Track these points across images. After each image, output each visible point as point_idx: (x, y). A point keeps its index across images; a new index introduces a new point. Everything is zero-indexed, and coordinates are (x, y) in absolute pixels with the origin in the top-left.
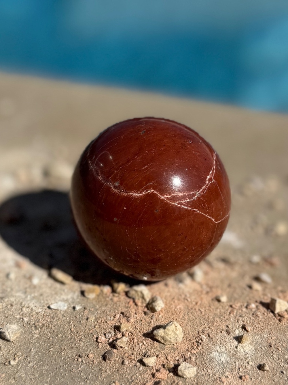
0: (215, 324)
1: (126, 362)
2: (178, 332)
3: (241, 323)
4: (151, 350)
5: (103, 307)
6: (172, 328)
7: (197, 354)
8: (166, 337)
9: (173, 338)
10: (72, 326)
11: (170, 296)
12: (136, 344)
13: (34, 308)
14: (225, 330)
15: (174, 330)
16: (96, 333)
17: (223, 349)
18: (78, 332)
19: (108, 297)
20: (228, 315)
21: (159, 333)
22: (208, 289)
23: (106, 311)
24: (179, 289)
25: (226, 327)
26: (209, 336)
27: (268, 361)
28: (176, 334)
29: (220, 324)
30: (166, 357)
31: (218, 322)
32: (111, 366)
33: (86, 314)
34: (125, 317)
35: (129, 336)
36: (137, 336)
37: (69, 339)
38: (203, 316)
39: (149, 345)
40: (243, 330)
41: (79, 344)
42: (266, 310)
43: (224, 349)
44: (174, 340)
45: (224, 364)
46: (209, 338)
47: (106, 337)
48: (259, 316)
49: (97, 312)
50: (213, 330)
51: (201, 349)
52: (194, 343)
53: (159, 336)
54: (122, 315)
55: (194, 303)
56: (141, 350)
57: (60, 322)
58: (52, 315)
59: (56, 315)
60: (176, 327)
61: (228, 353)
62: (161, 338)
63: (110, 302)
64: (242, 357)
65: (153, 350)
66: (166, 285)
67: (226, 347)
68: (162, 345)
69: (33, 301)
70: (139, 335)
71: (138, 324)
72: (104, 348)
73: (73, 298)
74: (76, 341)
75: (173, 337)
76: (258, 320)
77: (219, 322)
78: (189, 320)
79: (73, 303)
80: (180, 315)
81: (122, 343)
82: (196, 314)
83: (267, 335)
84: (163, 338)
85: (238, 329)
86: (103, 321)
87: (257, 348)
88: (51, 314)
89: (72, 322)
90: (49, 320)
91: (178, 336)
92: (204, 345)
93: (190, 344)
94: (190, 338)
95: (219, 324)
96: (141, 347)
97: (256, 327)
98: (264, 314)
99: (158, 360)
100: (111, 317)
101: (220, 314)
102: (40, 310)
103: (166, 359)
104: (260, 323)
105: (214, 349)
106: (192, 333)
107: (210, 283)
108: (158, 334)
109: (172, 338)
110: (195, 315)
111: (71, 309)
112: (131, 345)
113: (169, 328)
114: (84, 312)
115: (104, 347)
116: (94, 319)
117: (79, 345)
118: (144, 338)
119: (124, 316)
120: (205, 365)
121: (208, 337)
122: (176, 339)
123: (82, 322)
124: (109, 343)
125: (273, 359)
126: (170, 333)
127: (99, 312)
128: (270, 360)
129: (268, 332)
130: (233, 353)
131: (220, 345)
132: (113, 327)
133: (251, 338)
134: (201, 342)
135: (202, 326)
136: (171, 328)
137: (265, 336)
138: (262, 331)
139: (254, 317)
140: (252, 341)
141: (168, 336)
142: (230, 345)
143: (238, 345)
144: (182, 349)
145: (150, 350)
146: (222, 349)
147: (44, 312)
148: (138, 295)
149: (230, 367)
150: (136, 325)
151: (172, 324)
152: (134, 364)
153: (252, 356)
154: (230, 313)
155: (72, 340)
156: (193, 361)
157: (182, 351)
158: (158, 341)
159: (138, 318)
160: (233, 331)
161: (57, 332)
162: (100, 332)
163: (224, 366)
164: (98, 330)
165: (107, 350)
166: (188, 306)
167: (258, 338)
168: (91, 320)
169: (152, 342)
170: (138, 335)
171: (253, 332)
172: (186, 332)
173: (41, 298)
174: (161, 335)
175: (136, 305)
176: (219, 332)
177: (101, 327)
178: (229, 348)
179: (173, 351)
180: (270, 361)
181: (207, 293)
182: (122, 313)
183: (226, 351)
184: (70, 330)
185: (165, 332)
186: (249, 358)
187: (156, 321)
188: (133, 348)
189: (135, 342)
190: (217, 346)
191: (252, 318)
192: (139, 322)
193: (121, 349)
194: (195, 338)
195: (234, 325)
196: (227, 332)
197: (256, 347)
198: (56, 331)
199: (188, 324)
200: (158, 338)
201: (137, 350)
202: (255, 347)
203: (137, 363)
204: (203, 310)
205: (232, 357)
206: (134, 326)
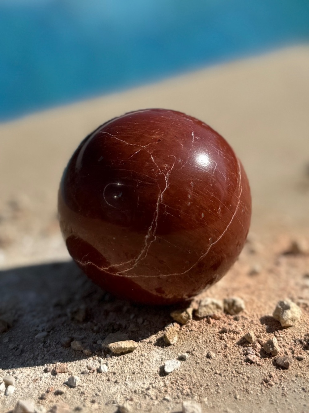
8: (293, 316)
34: (230, 332)
39: (286, 334)
54: (225, 334)
68: (292, 328)
75: (298, 312)
79: (170, 357)
84: (291, 319)
115: (264, 362)
118: (272, 334)
124: (261, 357)
132: (237, 346)
158: (286, 327)
169: (283, 332)
173: (139, 375)
182: (222, 332)
185: (291, 311)
200: (288, 322)
201: (287, 344)
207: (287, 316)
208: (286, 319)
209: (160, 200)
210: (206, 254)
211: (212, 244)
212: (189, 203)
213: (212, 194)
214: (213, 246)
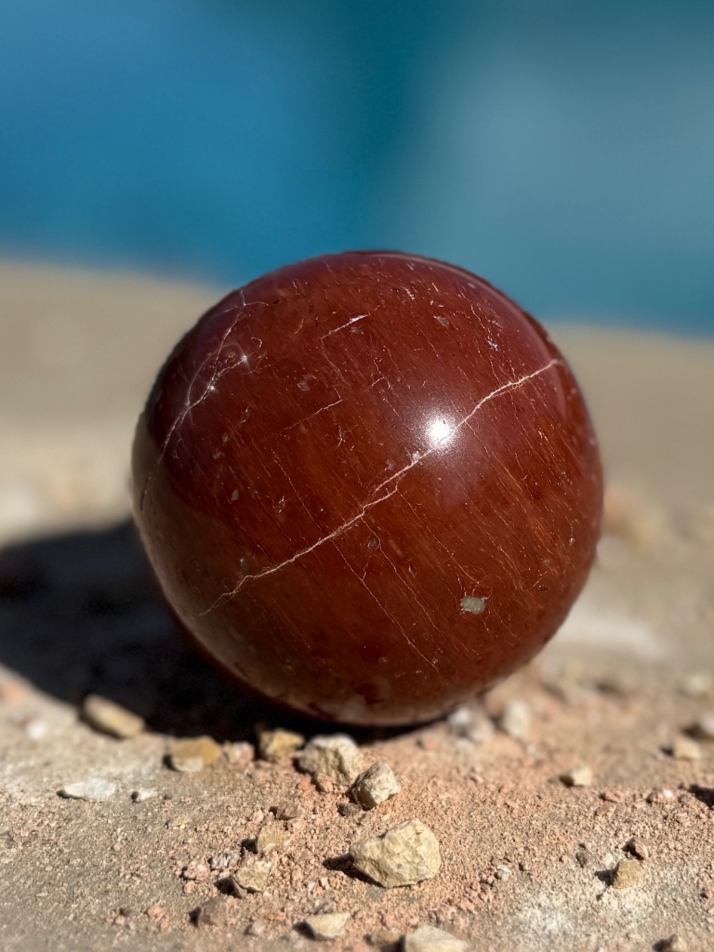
0: (546, 840)
1: (259, 929)
2: (422, 849)
3: (624, 837)
4: (340, 899)
5: (221, 796)
6: (404, 835)
7: (475, 912)
8: (385, 862)
9: (408, 866)
10: (119, 840)
11: (426, 770)
12: (300, 884)
13: (17, 795)
14: (574, 854)
15: (412, 842)
16: (187, 857)
17: (556, 900)
18: (131, 855)
19: (241, 771)
20: (589, 818)
21: (366, 850)
22: (542, 756)
23: (226, 805)
24: (457, 753)
25: (578, 847)
26: (521, 868)
27: (691, 934)
28: (415, 854)
29: (562, 839)
30: (380, 917)
31: (555, 834)
32: (212, 938)
33: (166, 811)
34: (280, 819)
35: (283, 865)
36: (305, 867)
37: (102, 871)
38: (514, 819)
39: (338, 887)
40: (626, 855)
41: (128, 882)
42: (706, 808)
43: (561, 902)
44: (411, 870)
45: (553, 937)
46: (522, 874)
47: (210, 867)
48: (682, 821)
49: (199, 808)
50: (537, 854)
51: (491, 900)
52: (472, 884)
53: (365, 858)
54: (271, 814)
55: (493, 787)
56: (308, 900)
57: (85, 829)
58: (66, 813)
59: (79, 812)
60: (418, 834)
61: (572, 912)
62: (374, 868)
63: (246, 783)
64: (612, 921)
65: (347, 901)
66: (420, 744)
67: (566, 896)
68: (376, 888)
69: (19, 780)
70: (312, 862)
71: (315, 837)
72: (202, 894)
73: (137, 773)
74: (122, 875)
75: (409, 862)
76: (679, 830)
77: (558, 835)
78: (471, 828)
79: (135, 784)
80: (445, 816)
81: (253, 879)
82: (493, 813)
83: (700, 869)
84: (377, 864)
85: (612, 854)
86: (211, 829)
87: (662, 899)
88: (63, 810)
89: (119, 830)
90: (53, 825)
91: (422, 859)
92: (503, 888)
93: (460, 888)
94: (462, 874)
95: (558, 839)
96: (312, 893)
97: (670, 849)
98: (698, 817)
99: (356, 925)
100: (239, 818)
101: (567, 815)
102: (33, 800)
103: (380, 923)
104: (681, 840)
105: (532, 900)
106: (474, 862)
107: (552, 742)
108: (364, 854)
109: (403, 865)
110: (490, 818)
111: (125, 799)
112: (282, 887)
113: (395, 835)
114: (163, 806)
115: (200, 890)
116: (188, 823)
117: (128, 885)
118: (324, 871)
119: (277, 816)
120: (497, 938)
121: (519, 872)
122: (417, 870)
123: (149, 830)
124: (218, 882)
125: (707, 929)
126: (397, 849)
127: (207, 807)
128: (697, 930)
129: (704, 861)
130: (586, 912)
131: (552, 892)
132: (239, 843)
133: (647, 876)
134: (493, 882)
135: (505, 843)
136: (400, 834)
137: (693, 871)
138: (685, 857)
139: (667, 824)
140: (650, 883)
141: (391, 859)
142: (581, 892)
143: (605, 890)
144: (433, 900)
145: (337, 899)
146: (554, 901)
147: (43, 805)
148: (327, 761)
149: (571, 946)
150: (309, 838)
151: (405, 826)
152: (281, 935)
153: (644, 918)
154: (596, 814)
155: (110, 873)
156: (461, 928)
157: (431, 904)
158: (364, 878)
159: (319, 821)
160: (598, 858)
161: (69, 853)
162: (196, 854)
163: (552, 942)
164: (193, 851)
165: (207, 899)
166: (473, 795)
167: (670, 875)
168: (179, 826)
169: (346, 881)
170: (309, 862)
171: (656, 861)
172: (454, 859)
173: (47, 770)
174: (372, 857)
175: (319, 789)
176: (553, 859)
177: (204, 842)
178: (578, 898)
179: (405, 903)
180: (695, 933)
181: (538, 764)
182: (273, 810)
183: (566, 907)
184: (109, 848)
185: (383, 845)
186: (633, 925)
187: (372, 830)
188: (286, 895)
189: (295, 879)
190: (542, 893)
191: (660, 826)
192: (317, 832)
193: (250, 898)
194: (480, 874)
195: (602, 842)
196: (578, 860)
197: (659, 898)
198: (66, 851)
199: (465, 839)
200: (365, 867)
201: (297, 901)
202: (656, 897)
203: (290, 932)
204: (516, 806)
205: (580, 921)
206: (304, 842)
207: (359, 847)
208: (356, 854)
209: (178, 423)
210: (234, 592)
211: (247, 576)
212: (219, 455)
213: (277, 459)
214: (249, 582)
